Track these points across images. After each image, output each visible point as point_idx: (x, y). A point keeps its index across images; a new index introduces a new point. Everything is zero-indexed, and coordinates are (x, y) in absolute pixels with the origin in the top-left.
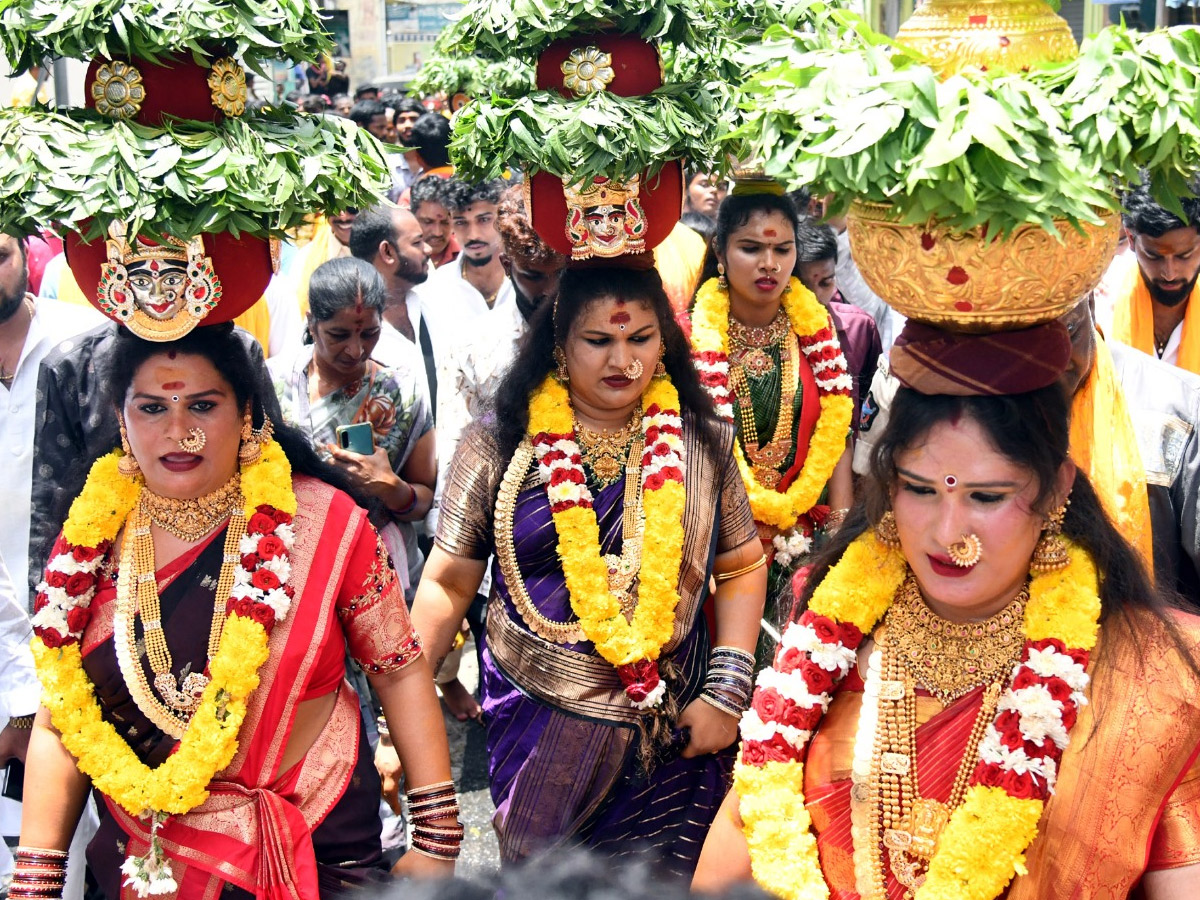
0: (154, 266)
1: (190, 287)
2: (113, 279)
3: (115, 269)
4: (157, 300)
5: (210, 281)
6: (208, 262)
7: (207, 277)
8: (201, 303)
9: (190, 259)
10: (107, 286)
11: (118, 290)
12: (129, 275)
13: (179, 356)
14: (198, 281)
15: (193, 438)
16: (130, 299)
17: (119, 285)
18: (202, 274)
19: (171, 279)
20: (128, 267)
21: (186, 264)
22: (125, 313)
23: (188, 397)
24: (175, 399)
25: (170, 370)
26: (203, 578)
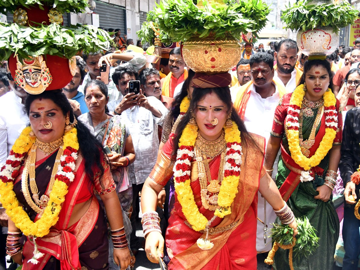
0: (30, 70)
1: (42, 77)
2: (19, 75)
3: (19, 72)
4: (32, 81)
5: (48, 75)
6: (48, 69)
7: (47, 74)
8: (46, 82)
9: (42, 68)
10: (17, 77)
11: (21, 78)
12: (24, 74)
13: (42, 100)
14: (44, 75)
15: (48, 124)
16: (24, 81)
17: (21, 77)
18: (46, 73)
19: (36, 75)
20: (23, 71)
21: (40, 70)
22: (23, 85)
23: (45, 112)
24: (42, 113)
25: (40, 104)
26: (47, 166)
